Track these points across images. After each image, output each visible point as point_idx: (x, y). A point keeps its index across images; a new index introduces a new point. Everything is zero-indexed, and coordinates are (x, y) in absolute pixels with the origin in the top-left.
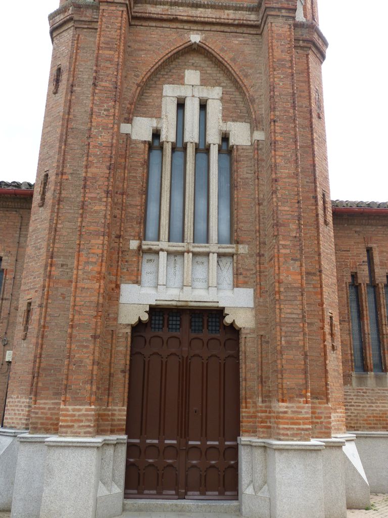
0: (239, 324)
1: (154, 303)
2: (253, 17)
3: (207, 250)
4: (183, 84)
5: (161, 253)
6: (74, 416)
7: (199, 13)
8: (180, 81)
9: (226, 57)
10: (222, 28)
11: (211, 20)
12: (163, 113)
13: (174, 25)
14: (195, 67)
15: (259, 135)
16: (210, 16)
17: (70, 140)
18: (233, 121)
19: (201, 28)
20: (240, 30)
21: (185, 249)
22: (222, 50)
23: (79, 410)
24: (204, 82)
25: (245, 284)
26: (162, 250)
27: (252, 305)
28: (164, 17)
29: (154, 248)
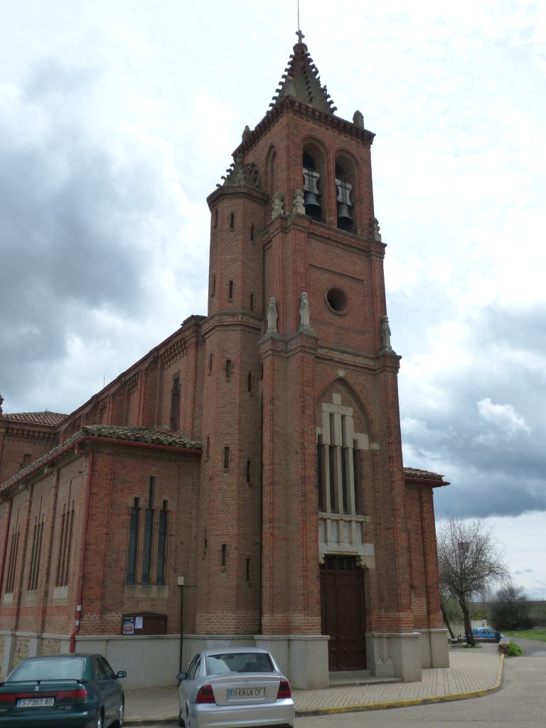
0: (368, 566)
1: (326, 553)
2: (372, 363)
3: (350, 519)
4: (332, 403)
5: (328, 520)
6: (312, 623)
7: (345, 357)
8: (330, 401)
9: (358, 389)
10: (356, 368)
11: (350, 363)
12: (323, 424)
13: (330, 363)
14: (339, 392)
15: (376, 446)
16: (350, 359)
17: (276, 440)
18: (360, 432)
19: (344, 367)
20: (364, 371)
21: (339, 518)
22: (355, 383)
23: (314, 620)
24: (344, 403)
25: (370, 541)
26: (328, 518)
27: (373, 554)
28: (327, 358)
29: (324, 517)
